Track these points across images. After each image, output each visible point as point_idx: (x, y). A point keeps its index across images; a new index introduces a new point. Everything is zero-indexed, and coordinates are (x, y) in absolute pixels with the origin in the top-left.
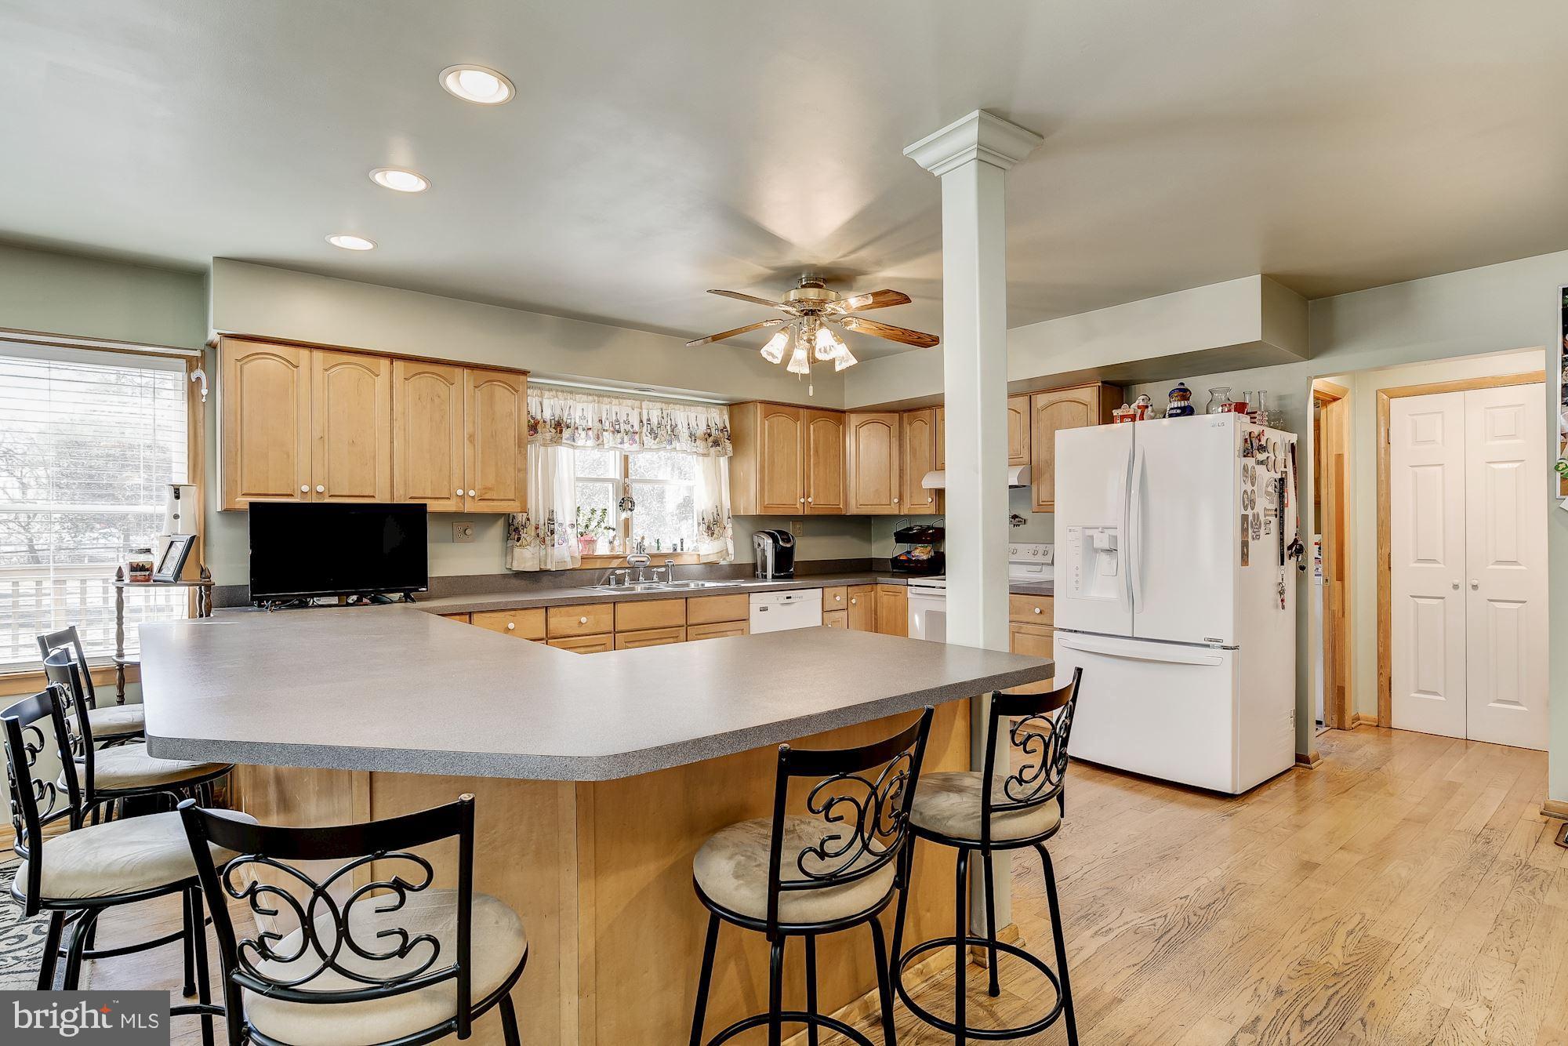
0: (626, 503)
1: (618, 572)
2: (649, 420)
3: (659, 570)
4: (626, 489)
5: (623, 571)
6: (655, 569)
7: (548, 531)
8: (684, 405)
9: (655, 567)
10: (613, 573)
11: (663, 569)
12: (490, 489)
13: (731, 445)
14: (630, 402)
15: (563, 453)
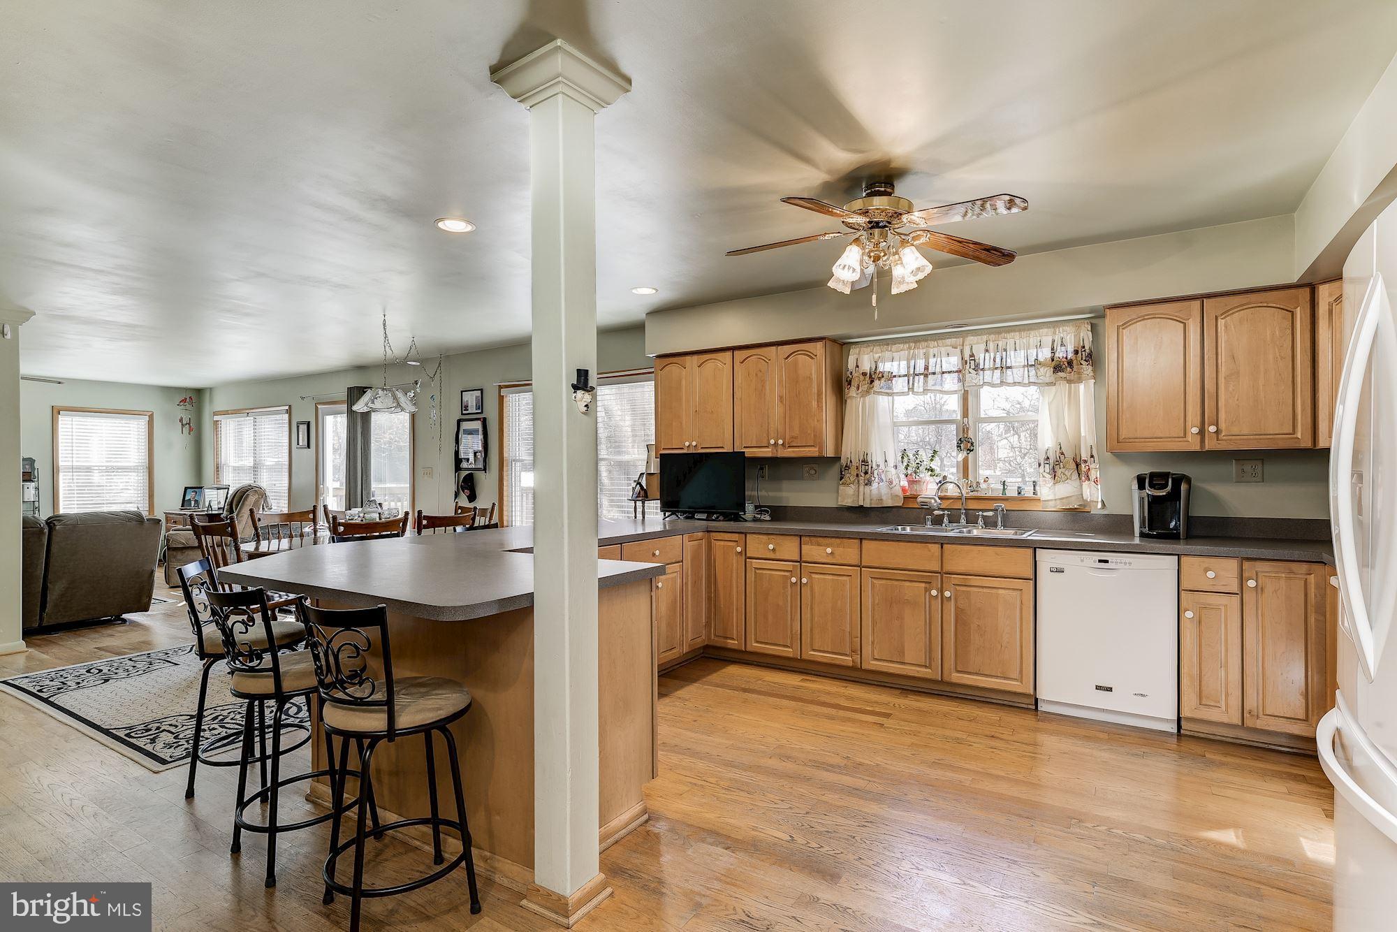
0: (966, 444)
1: (936, 512)
2: (972, 355)
3: (985, 514)
4: (965, 429)
5: (942, 513)
6: (980, 513)
7: (865, 470)
8: (1020, 331)
9: (980, 510)
10: (931, 514)
11: (991, 514)
12: (796, 438)
13: (1090, 368)
14: (948, 341)
15: (883, 401)
